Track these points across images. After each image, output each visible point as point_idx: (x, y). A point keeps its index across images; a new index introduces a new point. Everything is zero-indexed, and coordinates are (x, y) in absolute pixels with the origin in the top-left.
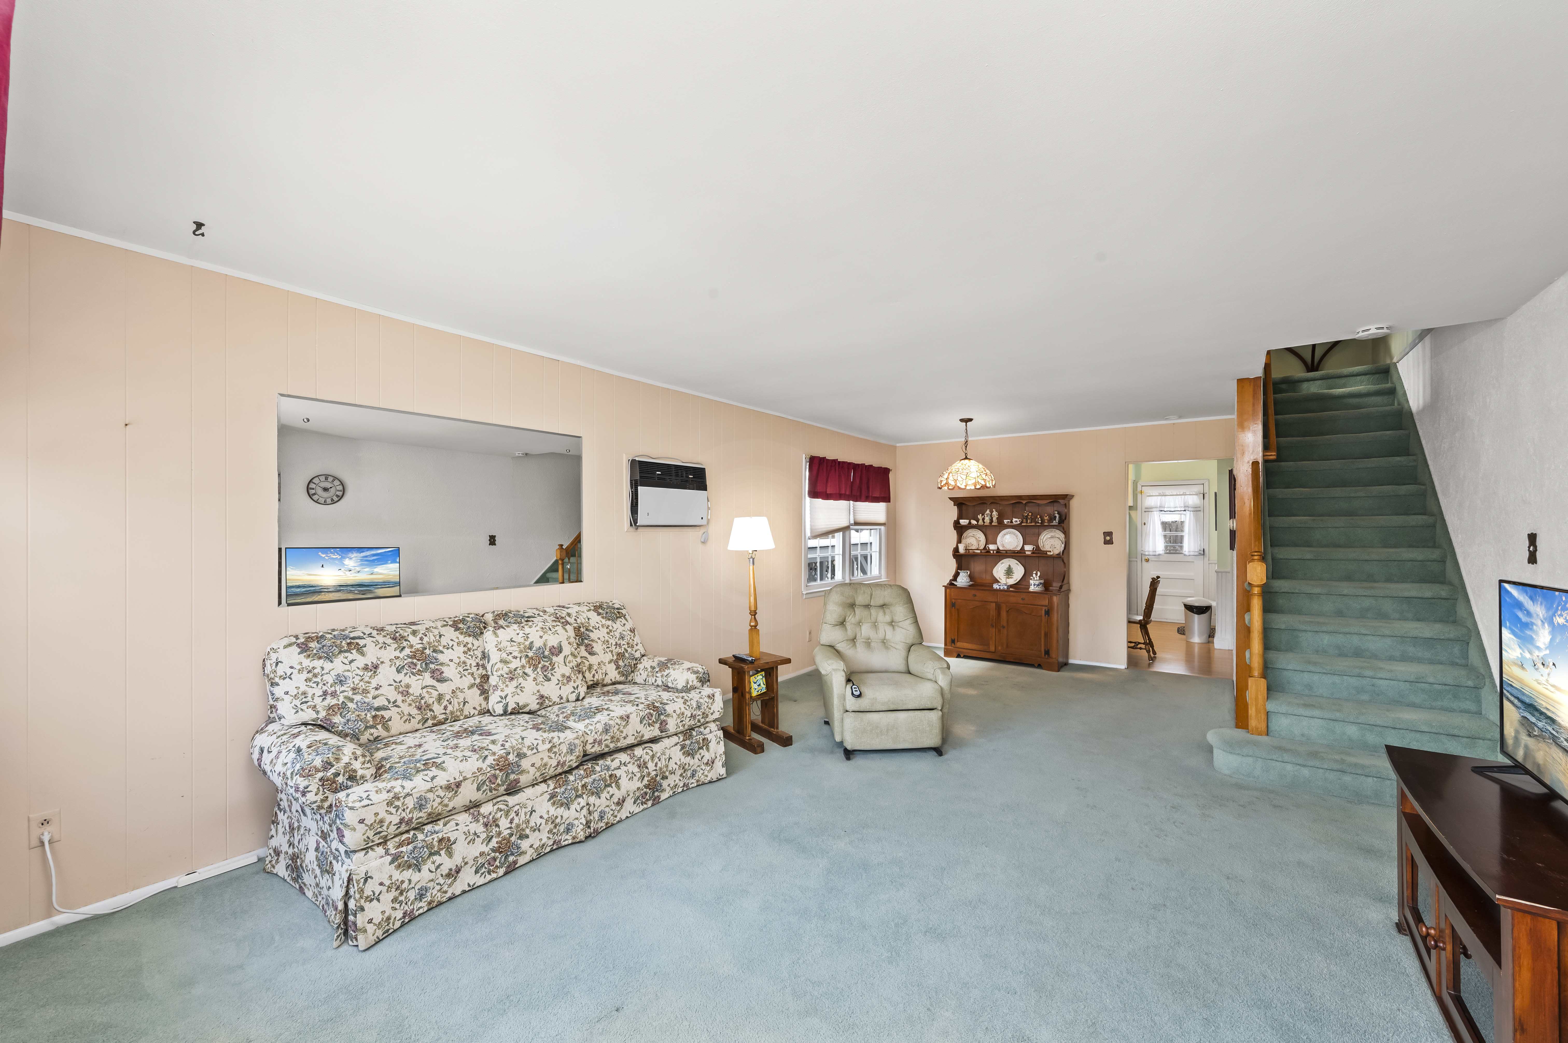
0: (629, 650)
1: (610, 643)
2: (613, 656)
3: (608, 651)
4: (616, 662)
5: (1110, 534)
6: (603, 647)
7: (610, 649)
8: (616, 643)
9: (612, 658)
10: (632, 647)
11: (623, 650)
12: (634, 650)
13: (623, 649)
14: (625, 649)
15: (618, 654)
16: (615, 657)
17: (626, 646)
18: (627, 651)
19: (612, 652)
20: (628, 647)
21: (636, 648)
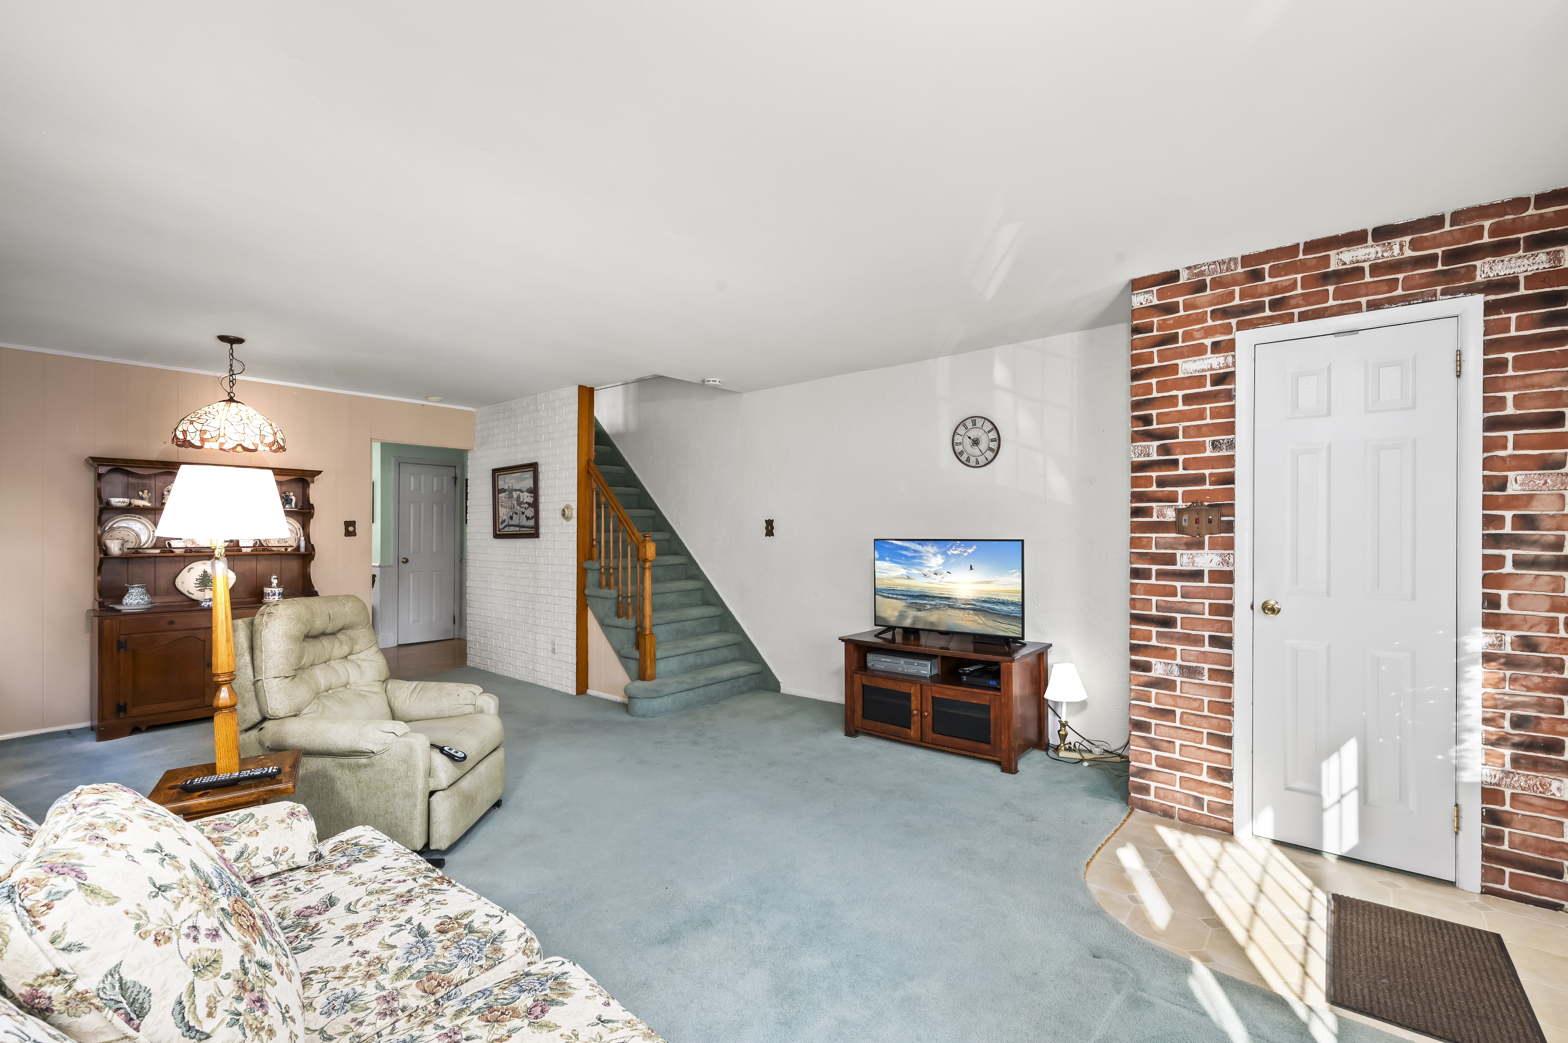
5: (348, 534)
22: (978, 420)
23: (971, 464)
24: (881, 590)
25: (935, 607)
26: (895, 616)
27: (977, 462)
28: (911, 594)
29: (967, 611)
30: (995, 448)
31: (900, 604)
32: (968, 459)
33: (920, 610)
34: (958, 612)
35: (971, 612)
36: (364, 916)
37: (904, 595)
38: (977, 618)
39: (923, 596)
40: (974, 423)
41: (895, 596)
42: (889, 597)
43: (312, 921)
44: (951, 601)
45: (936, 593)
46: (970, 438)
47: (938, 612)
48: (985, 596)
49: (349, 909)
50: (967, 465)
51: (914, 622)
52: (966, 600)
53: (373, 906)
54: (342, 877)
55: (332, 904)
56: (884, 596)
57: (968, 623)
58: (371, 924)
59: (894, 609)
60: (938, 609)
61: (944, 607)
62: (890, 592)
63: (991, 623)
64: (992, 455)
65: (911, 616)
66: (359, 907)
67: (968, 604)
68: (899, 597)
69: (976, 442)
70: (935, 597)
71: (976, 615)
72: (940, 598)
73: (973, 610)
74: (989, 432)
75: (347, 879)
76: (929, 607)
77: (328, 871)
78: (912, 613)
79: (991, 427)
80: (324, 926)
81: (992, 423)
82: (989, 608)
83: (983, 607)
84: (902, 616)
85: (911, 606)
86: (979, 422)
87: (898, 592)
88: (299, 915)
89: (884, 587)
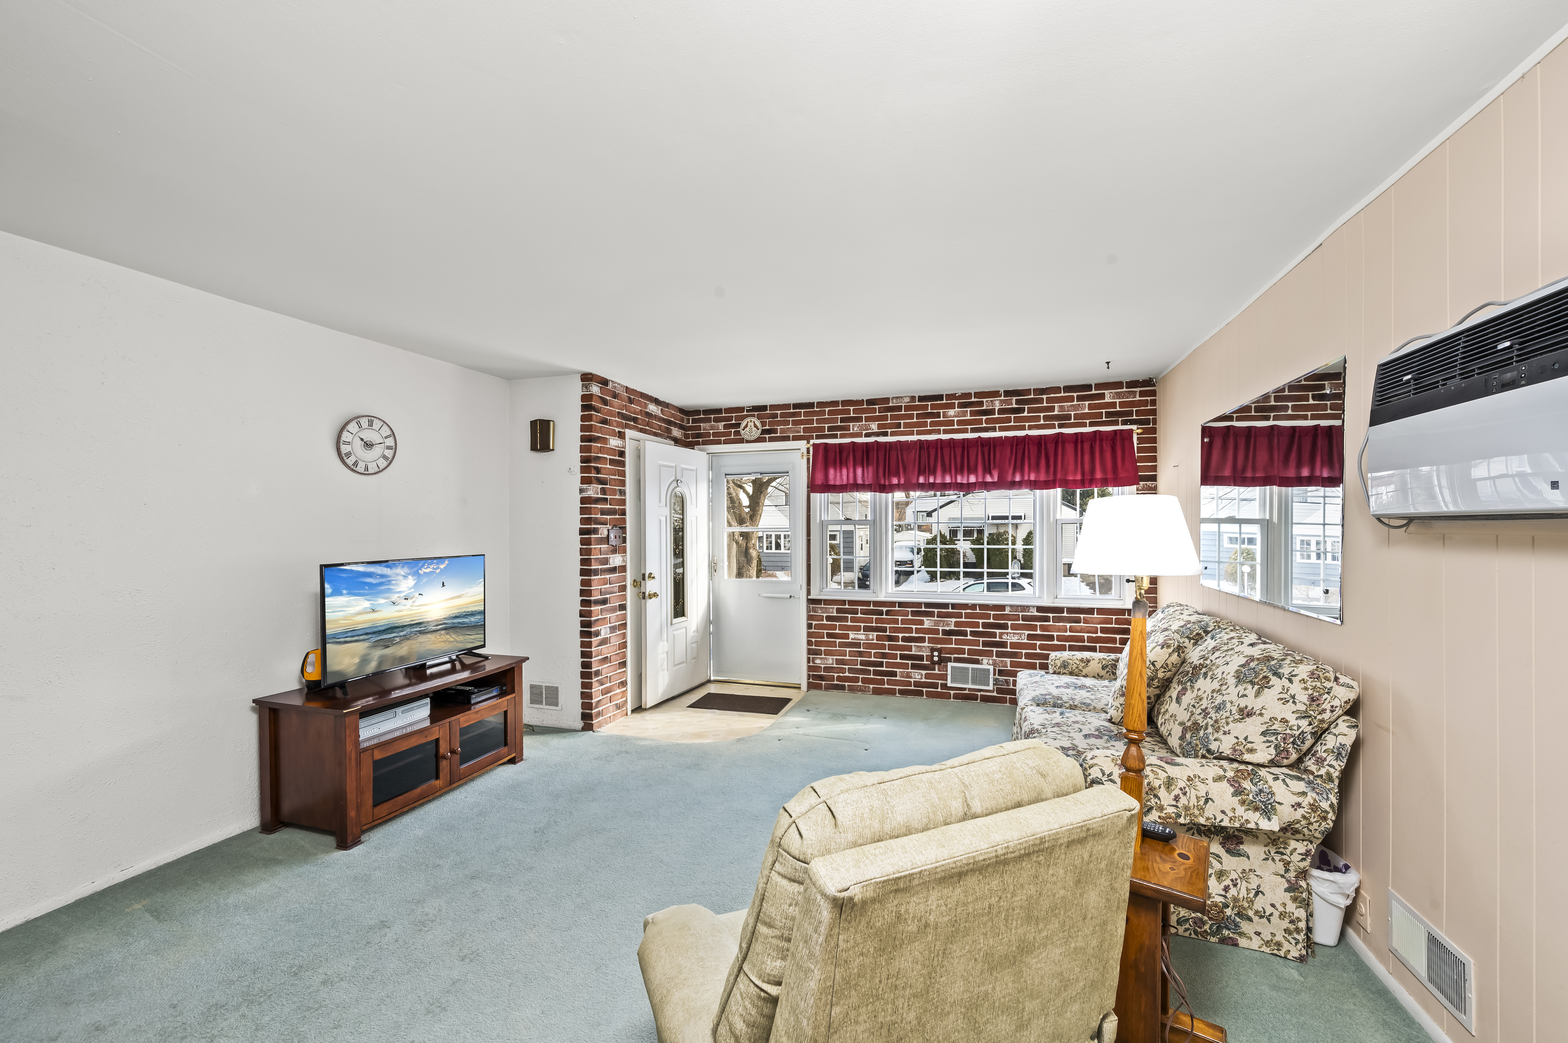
0: (1210, 730)
1: (1200, 703)
2: (1189, 720)
3: (1190, 710)
4: (1185, 730)
6: (1190, 701)
7: (1194, 709)
8: (1206, 708)
9: (1186, 721)
10: (1217, 730)
11: (1204, 724)
12: (1216, 735)
13: (1205, 722)
14: (1207, 724)
15: (1196, 723)
16: (1189, 724)
17: (1211, 722)
18: (1206, 729)
19: (1192, 715)
20: (1212, 726)
21: (1220, 735)
22: (376, 421)
23: (358, 469)
24: (334, 636)
25: (406, 638)
26: (355, 664)
27: (367, 468)
28: (375, 630)
29: (439, 632)
30: (390, 456)
31: (360, 647)
32: (356, 464)
33: (387, 647)
34: (429, 636)
35: (443, 632)
36: (1076, 726)
37: (367, 634)
38: (448, 637)
39: (391, 629)
40: (371, 424)
41: (356, 638)
42: (346, 642)
43: (1097, 733)
44: (422, 626)
45: (407, 621)
46: (362, 440)
47: (409, 642)
48: (455, 612)
49: (1081, 731)
50: (353, 470)
51: (380, 663)
52: (437, 620)
53: (1071, 728)
54: (1076, 744)
55: (1086, 735)
56: (340, 643)
57: (439, 645)
58: (1077, 722)
59: (353, 656)
60: (408, 639)
61: (416, 634)
62: (349, 634)
63: (461, 638)
64: (385, 463)
65: (376, 658)
66: (1077, 729)
67: (440, 624)
68: (361, 638)
69: (368, 445)
70: (405, 626)
71: (447, 634)
72: (411, 625)
73: (445, 629)
74: (386, 437)
75: (1074, 742)
76: (398, 639)
77: (1080, 750)
78: (378, 653)
79: (389, 432)
80: (1093, 729)
81: (391, 429)
82: (459, 623)
83: (454, 623)
84: (364, 660)
85: (376, 645)
86: (377, 424)
87: (360, 633)
88: (1101, 738)
89: (340, 630)
